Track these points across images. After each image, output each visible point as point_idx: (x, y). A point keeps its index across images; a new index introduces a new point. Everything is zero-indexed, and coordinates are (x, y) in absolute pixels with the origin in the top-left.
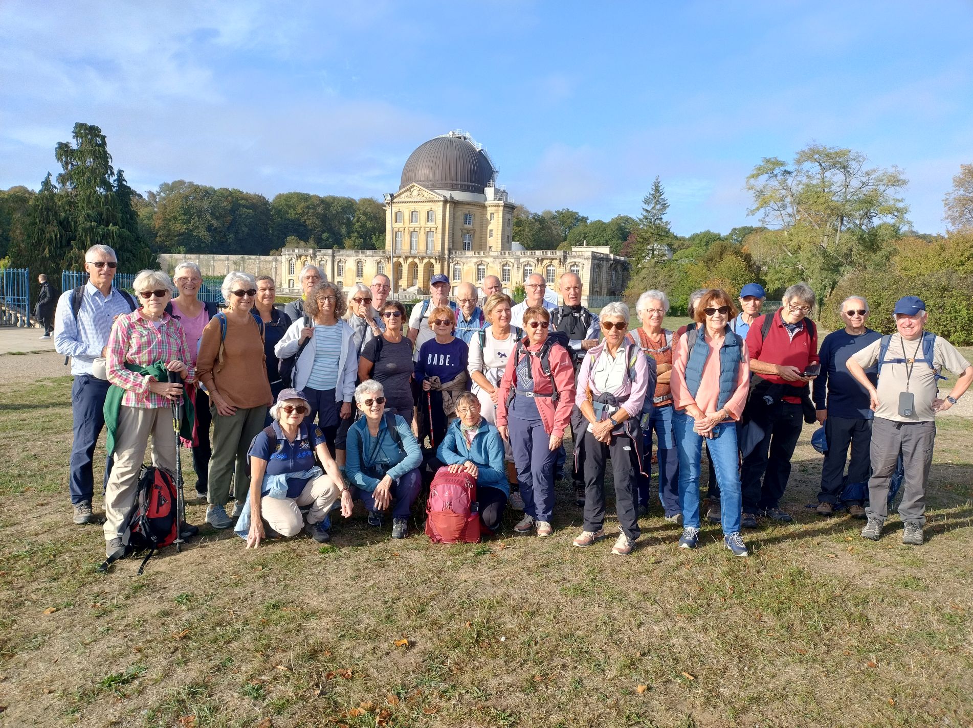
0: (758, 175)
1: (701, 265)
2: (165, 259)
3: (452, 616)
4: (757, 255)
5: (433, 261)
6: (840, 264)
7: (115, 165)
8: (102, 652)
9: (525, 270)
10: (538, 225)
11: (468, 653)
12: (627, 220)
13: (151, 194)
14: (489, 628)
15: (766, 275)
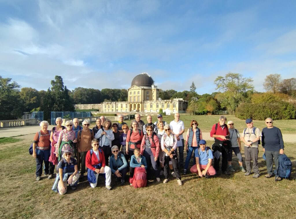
0: (217, 81)
1: (205, 102)
2: (76, 106)
3: (136, 203)
4: (218, 99)
5: (139, 103)
6: (238, 101)
7: (64, 85)
8: (54, 215)
9: (162, 105)
10: (165, 94)
11: (138, 213)
12: (187, 92)
13: (73, 91)
14: (144, 206)
15: (221, 104)
